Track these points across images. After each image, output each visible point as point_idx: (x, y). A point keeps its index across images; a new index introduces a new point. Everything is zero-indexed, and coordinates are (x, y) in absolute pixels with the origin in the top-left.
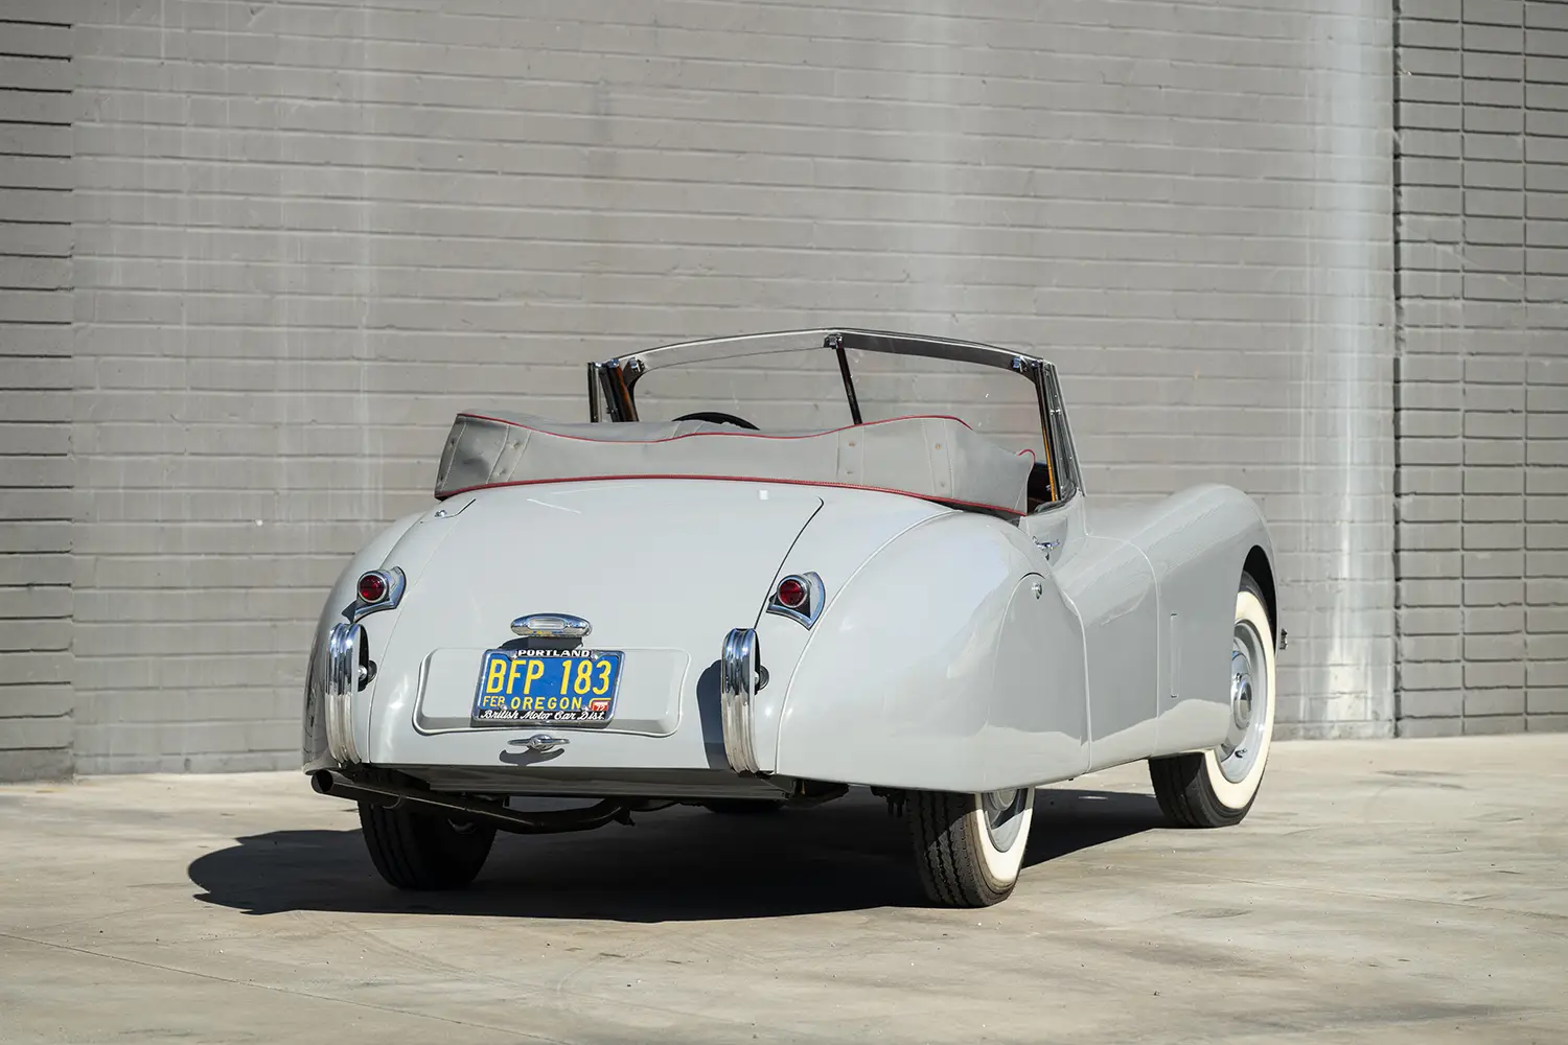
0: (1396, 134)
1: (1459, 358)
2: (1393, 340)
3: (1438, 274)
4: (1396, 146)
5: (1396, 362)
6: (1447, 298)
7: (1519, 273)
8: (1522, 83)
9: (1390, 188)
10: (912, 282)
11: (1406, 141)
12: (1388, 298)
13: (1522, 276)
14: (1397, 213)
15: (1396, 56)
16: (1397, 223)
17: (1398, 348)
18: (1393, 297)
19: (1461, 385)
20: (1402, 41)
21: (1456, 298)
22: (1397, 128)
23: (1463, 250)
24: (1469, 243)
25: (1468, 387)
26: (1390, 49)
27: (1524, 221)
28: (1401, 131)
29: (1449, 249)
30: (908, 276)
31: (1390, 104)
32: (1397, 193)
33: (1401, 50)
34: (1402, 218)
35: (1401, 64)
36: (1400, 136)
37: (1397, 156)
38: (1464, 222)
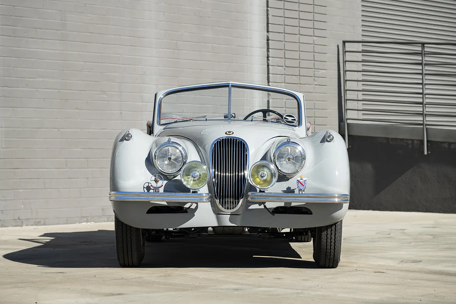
0: (268, 34)
1: (284, 100)
2: (267, 95)
3: (279, 75)
4: (268, 37)
5: (268, 101)
6: (281, 83)
7: (298, 76)
8: (298, 19)
9: (266, 49)
10: (146, 75)
11: (271, 36)
12: (266, 82)
13: (299, 77)
14: (268, 57)
15: (267, 10)
16: (268, 60)
17: (268, 97)
18: (267, 82)
19: (284, 109)
20: (269, 6)
21: (283, 83)
22: (268, 32)
23: (285, 68)
24: (286, 67)
25: (286, 109)
26: (266, 8)
27: (299, 60)
28: (269, 33)
29: (281, 68)
30: (145, 73)
31: (266, 25)
32: (268, 51)
33: (269, 9)
34: (270, 58)
35: (269, 13)
36: (269, 34)
37: (268, 40)
38: (285, 60)
